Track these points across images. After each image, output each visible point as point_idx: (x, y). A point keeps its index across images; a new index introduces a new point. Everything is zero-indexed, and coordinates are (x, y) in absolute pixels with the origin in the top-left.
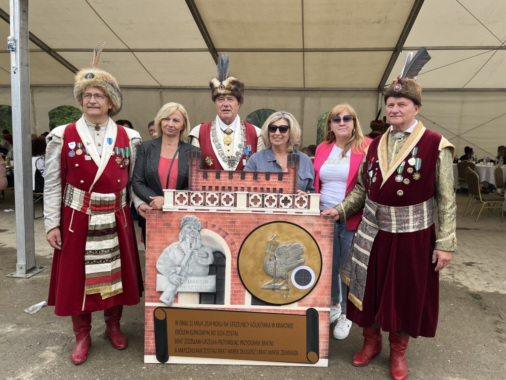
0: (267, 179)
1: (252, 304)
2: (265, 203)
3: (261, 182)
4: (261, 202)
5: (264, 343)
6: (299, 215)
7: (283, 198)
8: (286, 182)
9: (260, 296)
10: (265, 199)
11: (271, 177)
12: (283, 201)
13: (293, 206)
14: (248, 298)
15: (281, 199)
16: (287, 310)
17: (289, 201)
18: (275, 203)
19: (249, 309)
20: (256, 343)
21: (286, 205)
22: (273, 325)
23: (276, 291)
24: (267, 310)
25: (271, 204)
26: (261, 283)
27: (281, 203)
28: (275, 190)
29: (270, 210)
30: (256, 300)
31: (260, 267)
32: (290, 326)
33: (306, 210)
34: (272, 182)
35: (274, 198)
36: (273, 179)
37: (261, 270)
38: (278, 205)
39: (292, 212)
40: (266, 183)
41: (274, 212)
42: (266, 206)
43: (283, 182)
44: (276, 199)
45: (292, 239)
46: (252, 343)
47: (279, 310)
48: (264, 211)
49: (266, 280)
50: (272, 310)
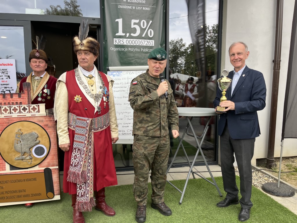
0: (12, 97)
1: (11, 170)
2: (12, 111)
3: (8, 99)
4: (9, 111)
5: (20, 191)
6: (34, 117)
7: (22, 108)
8: (23, 98)
9: (14, 165)
10: (12, 109)
11: (14, 96)
12: (23, 109)
13: (29, 112)
14: (8, 167)
15: (21, 108)
16: (32, 171)
17: (26, 109)
18: (18, 111)
19: (9, 173)
20: (15, 192)
21: (25, 111)
22: (24, 180)
23: (24, 160)
24: (20, 172)
25: (15, 112)
26: (14, 157)
27: (21, 110)
28: (17, 103)
29: (15, 115)
30: (12, 167)
31: (12, 148)
32: (35, 179)
33: (38, 113)
34: (15, 99)
35: (17, 108)
36: (15, 97)
37: (13, 149)
38: (20, 112)
39: (29, 115)
40: (11, 99)
41: (18, 116)
42: (12, 113)
43: (22, 99)
44: (18, 108)
45: (30, 130)
46: (13, 192)
47: (28, 171)
48: (12, 116)
49: (17, 155)
50: (23, 172)
